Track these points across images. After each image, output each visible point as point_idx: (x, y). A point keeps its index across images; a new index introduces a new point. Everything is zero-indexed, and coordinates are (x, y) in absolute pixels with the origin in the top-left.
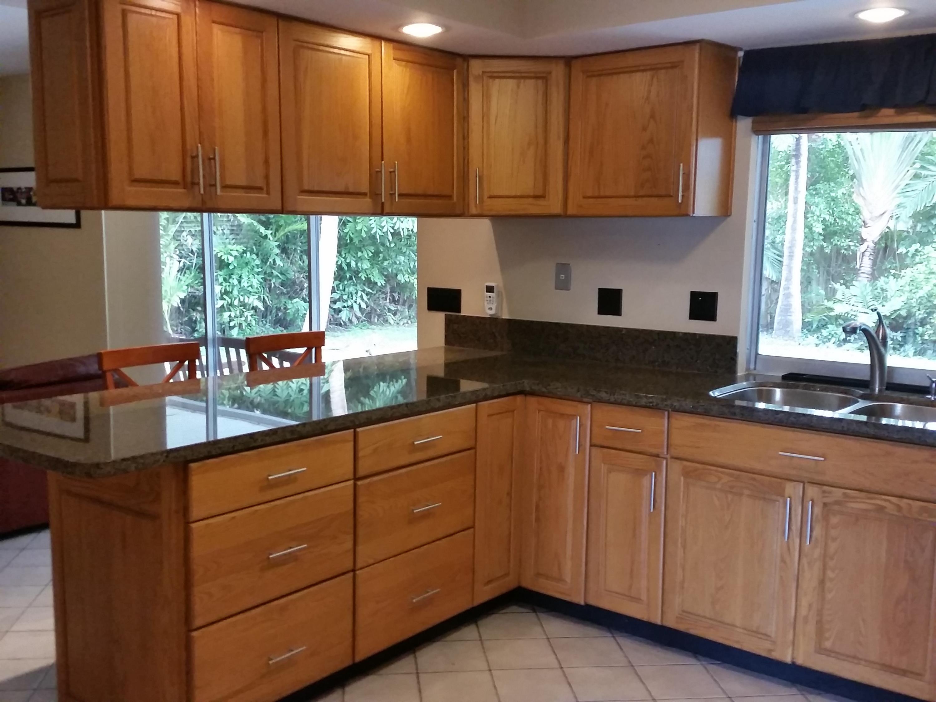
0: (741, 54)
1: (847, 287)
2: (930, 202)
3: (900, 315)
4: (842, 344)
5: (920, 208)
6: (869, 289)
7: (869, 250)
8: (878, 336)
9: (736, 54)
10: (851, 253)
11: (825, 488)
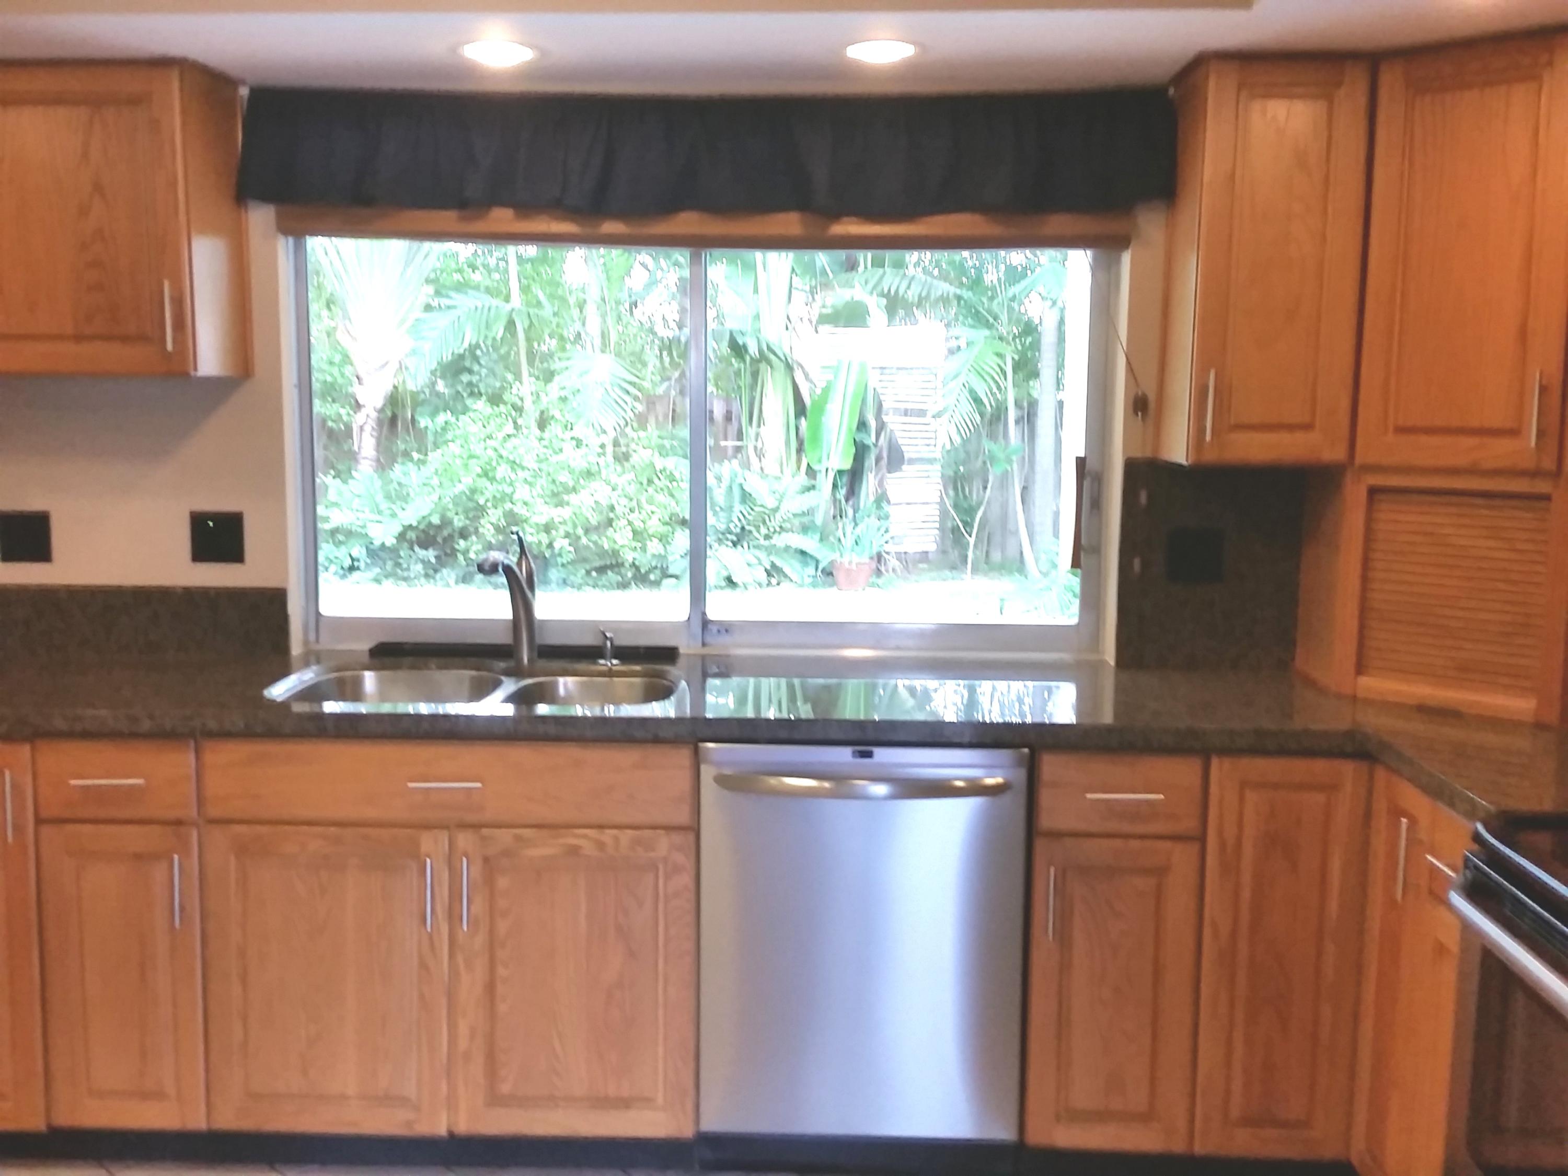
0: (244, 92)
1: (345, 482)
2: (459, 348)
3: (430, 524)
4: (347, 574)
5: (448, 357)
6: (378, 483)
7: (370, 421)
8: (521, 571)
9: (235, 89)
10: (343, 428)
11: (485, 831)
